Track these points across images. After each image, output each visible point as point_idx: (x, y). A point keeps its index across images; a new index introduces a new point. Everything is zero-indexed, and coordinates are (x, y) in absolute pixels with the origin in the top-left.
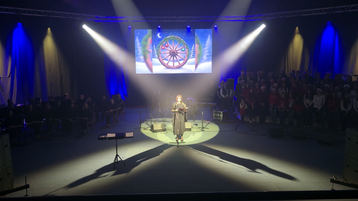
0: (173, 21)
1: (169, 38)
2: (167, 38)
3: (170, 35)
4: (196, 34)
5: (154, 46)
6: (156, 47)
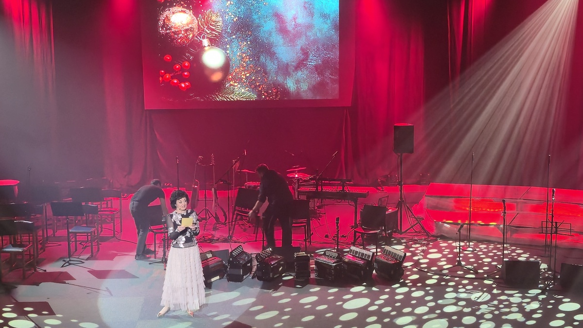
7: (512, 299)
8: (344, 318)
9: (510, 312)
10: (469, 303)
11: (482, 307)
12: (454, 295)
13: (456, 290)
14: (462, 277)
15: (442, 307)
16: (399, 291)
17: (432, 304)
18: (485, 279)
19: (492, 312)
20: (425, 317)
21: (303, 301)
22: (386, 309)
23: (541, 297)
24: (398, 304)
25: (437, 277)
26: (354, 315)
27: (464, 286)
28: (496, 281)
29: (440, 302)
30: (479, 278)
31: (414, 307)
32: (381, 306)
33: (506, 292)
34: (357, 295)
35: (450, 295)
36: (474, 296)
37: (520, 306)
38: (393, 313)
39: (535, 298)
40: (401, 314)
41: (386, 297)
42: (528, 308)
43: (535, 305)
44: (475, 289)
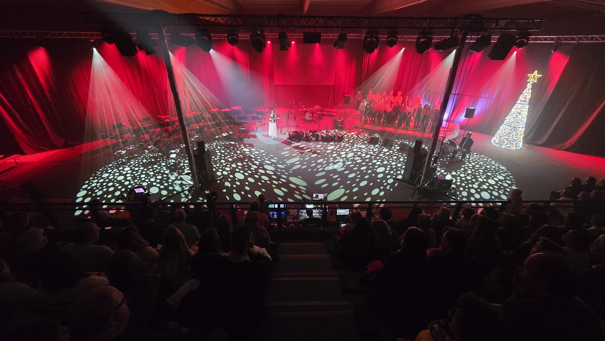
7: (371, 148)
8: (328, 152)
9: (370, 151)
11: (363, 150)
13: (357, 144)
14: (359, 141)
15: (352, 149)
16: (342, 144)
17: (350, 148)
19: (365, 151)
20: (348, 152)
22: (338, 150)
24: (342, 148)
25: (353, 140)
27: (359, 143)
28: (368, 142)
30: (364, 141)
32: (337, 149)
33: (370, 146)
34: (332, 145)
35: (355, 146)
36: (361, 146)
37: (373, 149)
39: (377, 148)
40: (342, 151)
41: (339, 146)
42: (375, 150)
43: (377, 150)
44: (362, 144)
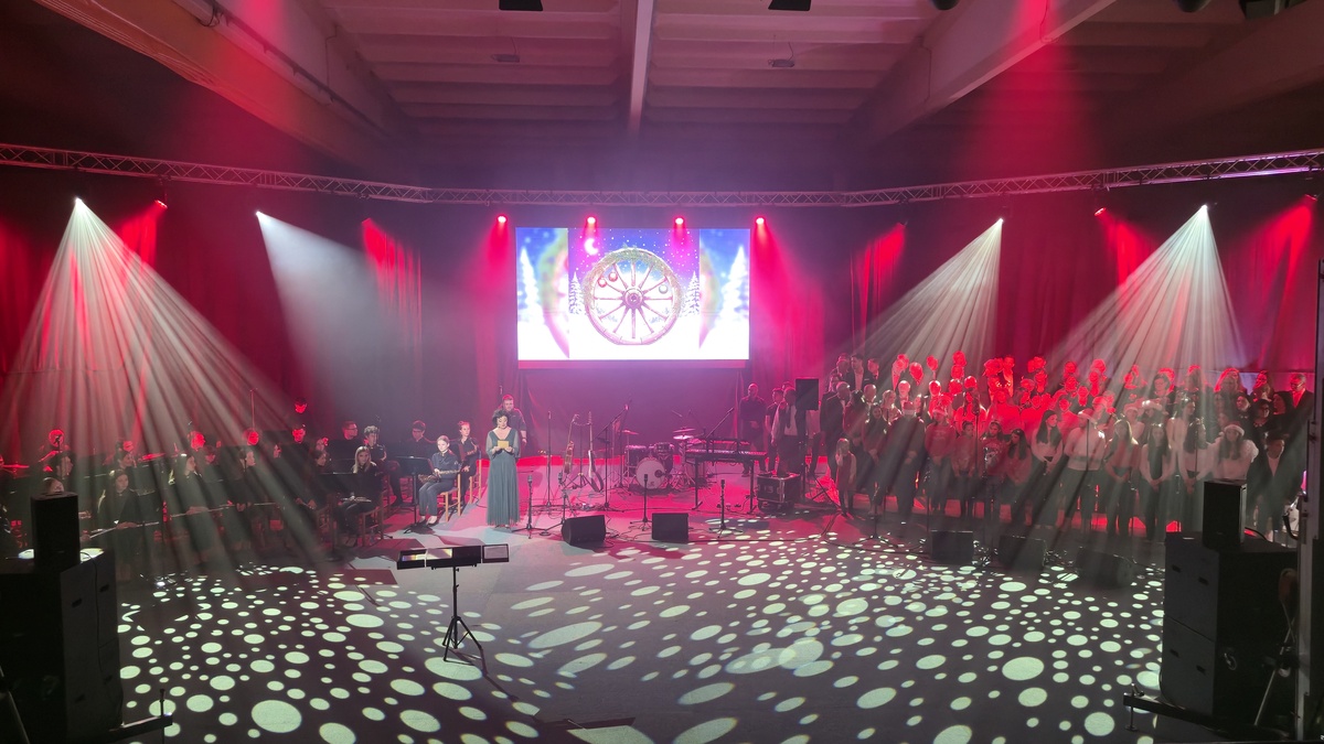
0: (632, 205)
1: (620, 256)
2: (614, 256)
3: (625, 245)
4: (701, 244)
5: (575, 279)
6: (580, 281)
7: (943, 578)
8: (740, 595)
9: (941, 592)
10: (891, 580)
11: (907, 585)
12: (872, 571)
13: (873, 566)
14: (880, 552)
15: (858, 584)
16: (804, 566)
17: (847, 581)
18: (908, 554)
19: (919, 592)
20: (839, 596)
21: (689, 576)
22: (791, 587)
23: (978, 575)
24: (806, 581)
25: (850, 551)
26: (752, 593)
27: (883, 561)
28: (920, 556)
29: (855, 578)
30: (900, 553)
31: (825, 584)
32: (784, 583)
33: (933, 568)
35: (867, 572)
36: (896, 573)
38: (801, 591)
40: (808, 592)
41: (790, 572)
42: (963, 587)
44: (896, 565)
